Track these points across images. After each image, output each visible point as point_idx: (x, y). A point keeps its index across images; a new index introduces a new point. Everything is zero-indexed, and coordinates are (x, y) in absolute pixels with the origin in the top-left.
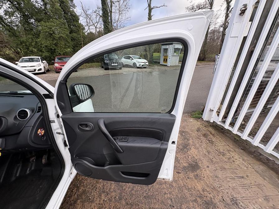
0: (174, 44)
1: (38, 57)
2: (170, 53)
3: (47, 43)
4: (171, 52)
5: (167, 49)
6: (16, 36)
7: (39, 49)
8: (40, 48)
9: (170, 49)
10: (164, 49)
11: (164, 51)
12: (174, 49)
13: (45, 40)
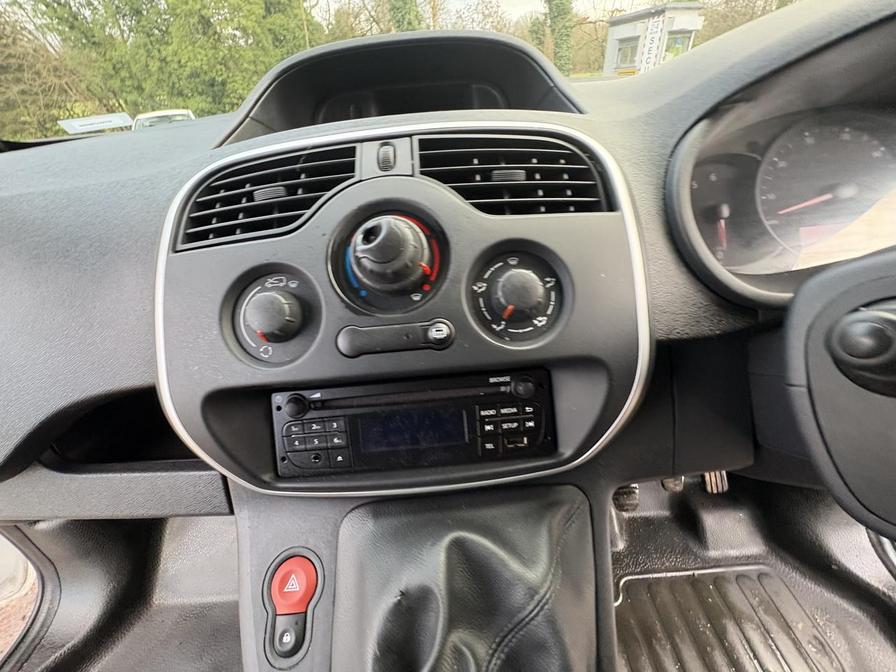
0: (668, 14)
1: (184, 112)
2: (646, 56)
3: (197, 60)
4: (654, 51)
5: (637, 38)
6: (94, 43)
7: (173, 87)
8: (176, 80)
9: (649, 37)
10: (622, 41)
11: (620, 50)
12: (671, 33)
13: (190, 48)
